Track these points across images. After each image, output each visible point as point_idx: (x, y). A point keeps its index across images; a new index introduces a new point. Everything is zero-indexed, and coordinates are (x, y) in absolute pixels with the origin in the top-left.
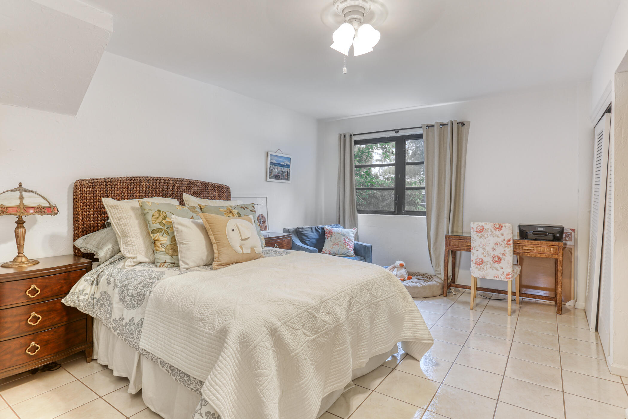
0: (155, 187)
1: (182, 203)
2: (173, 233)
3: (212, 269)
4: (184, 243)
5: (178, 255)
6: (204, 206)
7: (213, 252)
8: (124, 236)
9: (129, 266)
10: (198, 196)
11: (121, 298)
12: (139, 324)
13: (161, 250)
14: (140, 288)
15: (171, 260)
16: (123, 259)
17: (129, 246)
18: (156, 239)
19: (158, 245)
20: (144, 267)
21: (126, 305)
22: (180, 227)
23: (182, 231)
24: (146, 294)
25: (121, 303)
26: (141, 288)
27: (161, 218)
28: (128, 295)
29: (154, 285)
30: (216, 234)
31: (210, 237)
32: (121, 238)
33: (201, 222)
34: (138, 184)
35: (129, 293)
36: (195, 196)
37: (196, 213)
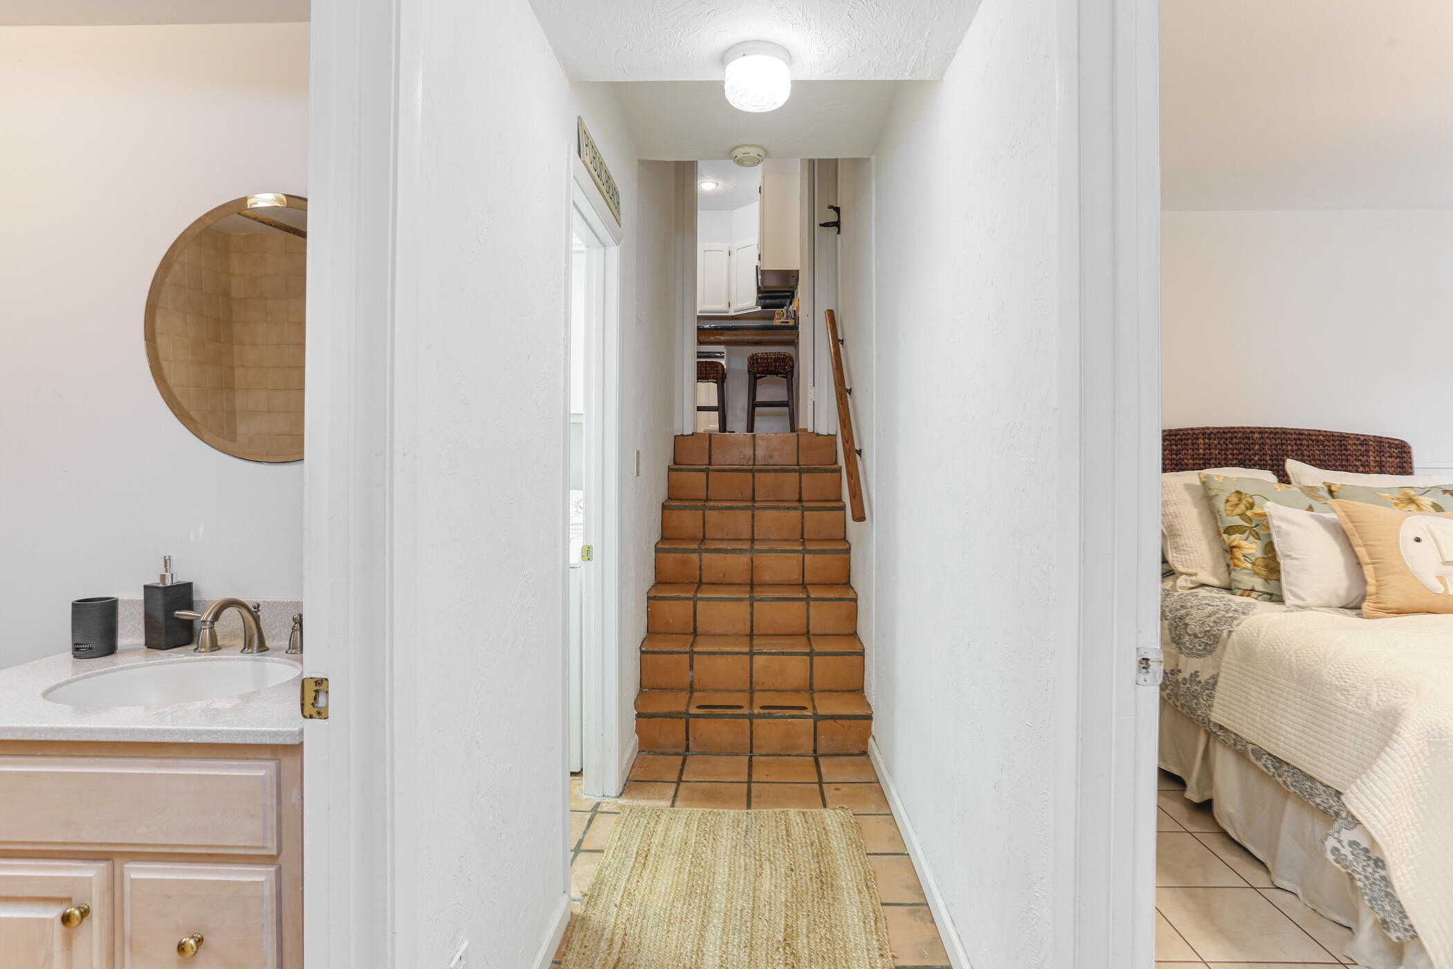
0: (1224, 446)
1: (1284, 478)
2: (1269, 535)
3: (1360, 615)
4: (1295, 556)
5: (1279, 580)
6: (1339, 486)
7: (1365, 582)
8: (1173, 535)
9: (1183, 588)
10: (1322, 463)
11: (1174, 636)
12: (1208, 682)
13: (1243, 566)
14: (1208, 625)
15: (1265, 587)
16: (1171, 575)
17: (1182, 552)
18: (1234, 544)
19: (1238, 556)
20: (1211, 592)
21: (1184, 649)
22: (1285, 526)
23: (1288, 534)
24: (1221, 635)
25: (1174, 645)
26: (1212, 624)
27: (1242, 507)
28: (1187, 633)
29: (1236, 622)
30: (1371, 546)
31: (1357, 549)
32: (1168, 537)
33: (1334, 519)
34: (1190, 441)
35: (1188, 630)
36: (1313, 465)
37: (1321, 499)
